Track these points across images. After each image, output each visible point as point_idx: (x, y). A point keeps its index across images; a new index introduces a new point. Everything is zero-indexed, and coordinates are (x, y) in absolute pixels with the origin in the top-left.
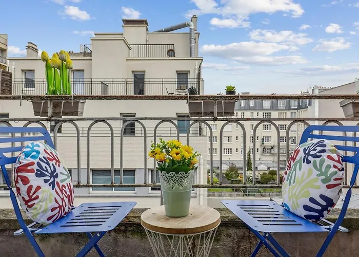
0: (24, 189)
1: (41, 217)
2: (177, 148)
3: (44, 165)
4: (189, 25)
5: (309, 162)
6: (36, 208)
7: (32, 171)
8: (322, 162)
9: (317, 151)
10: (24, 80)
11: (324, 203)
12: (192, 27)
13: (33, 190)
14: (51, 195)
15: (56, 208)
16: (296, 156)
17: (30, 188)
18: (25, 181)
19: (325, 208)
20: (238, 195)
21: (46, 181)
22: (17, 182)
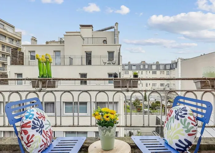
0: (25, 137)
1: (35, 151)
2: (107, 113)
3: (36, 122)
4: (114, 28)
5: (178, 119)
6: (32, 147)
7: (29, 126)
8: (185, 121)
9: (182, 114)
10: (30, 56)
11: (187, 144)
12: (116, 28)
13: (30, 137)
14: (40, 138)
15: (43, 145)
16: (171, 114)
17: (29, 136)
18: (26, 132)
19: (187, 146)
20: (140, 114)
21: (37, 131)
22: (21, 133)
